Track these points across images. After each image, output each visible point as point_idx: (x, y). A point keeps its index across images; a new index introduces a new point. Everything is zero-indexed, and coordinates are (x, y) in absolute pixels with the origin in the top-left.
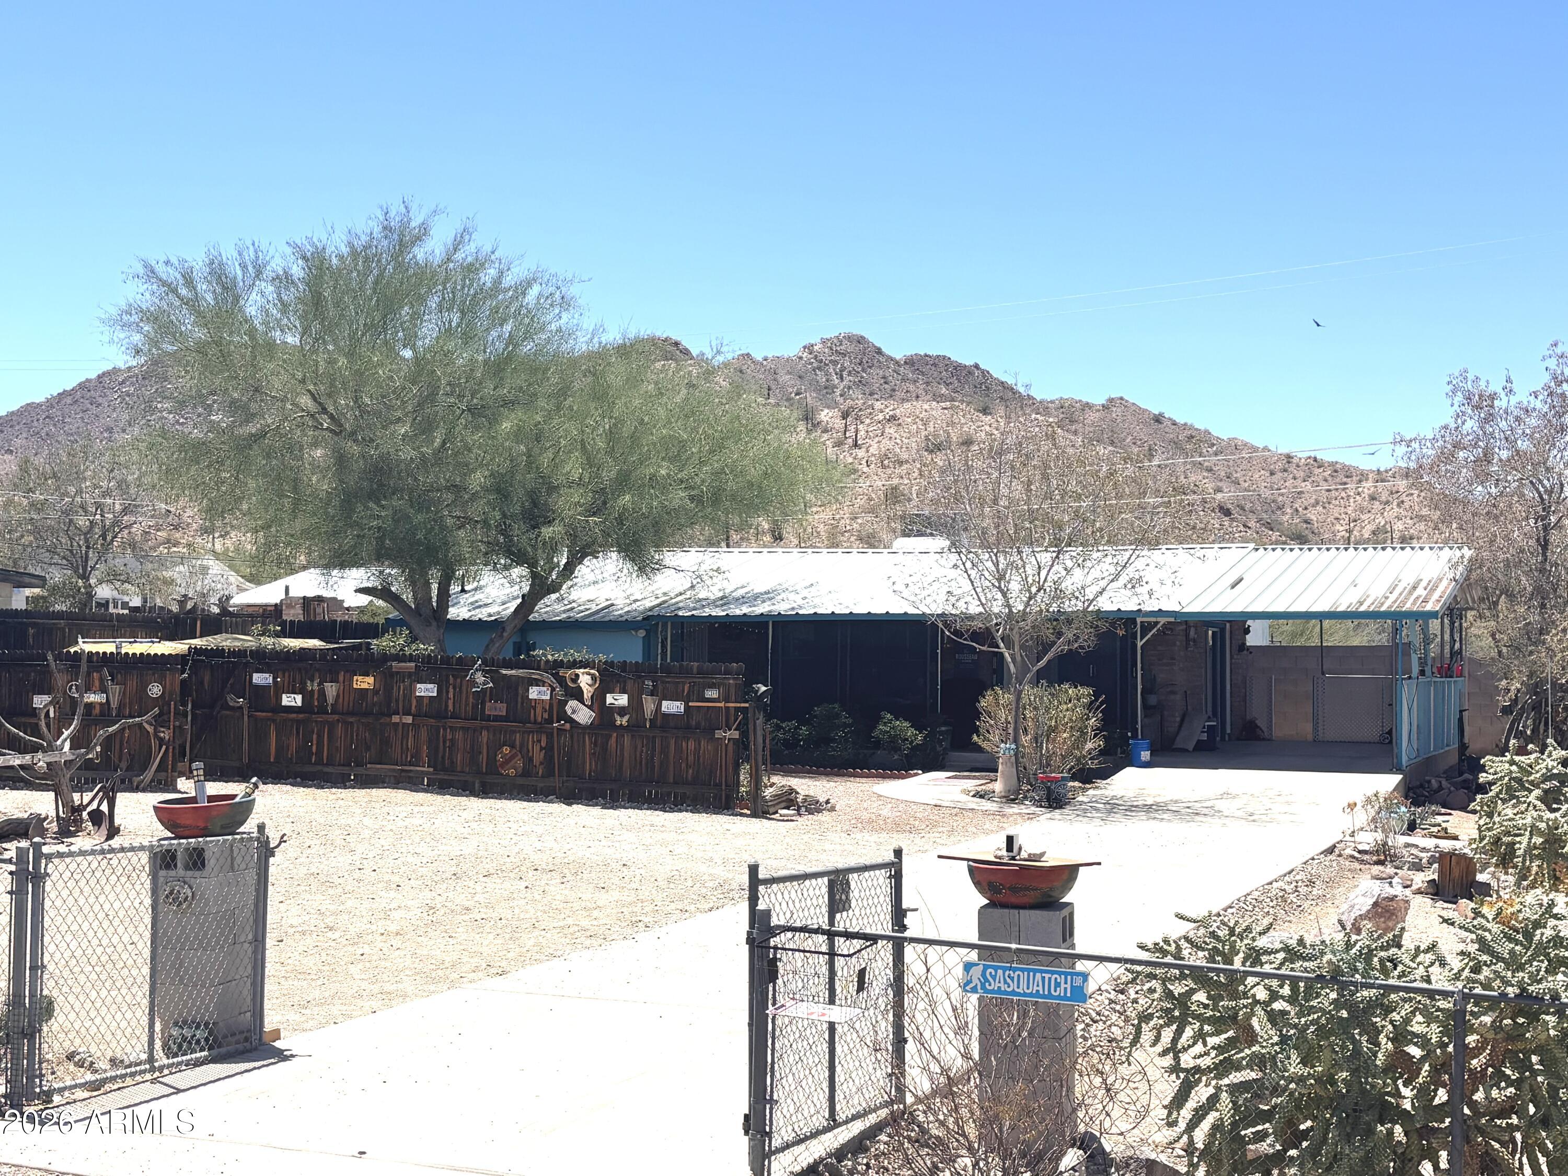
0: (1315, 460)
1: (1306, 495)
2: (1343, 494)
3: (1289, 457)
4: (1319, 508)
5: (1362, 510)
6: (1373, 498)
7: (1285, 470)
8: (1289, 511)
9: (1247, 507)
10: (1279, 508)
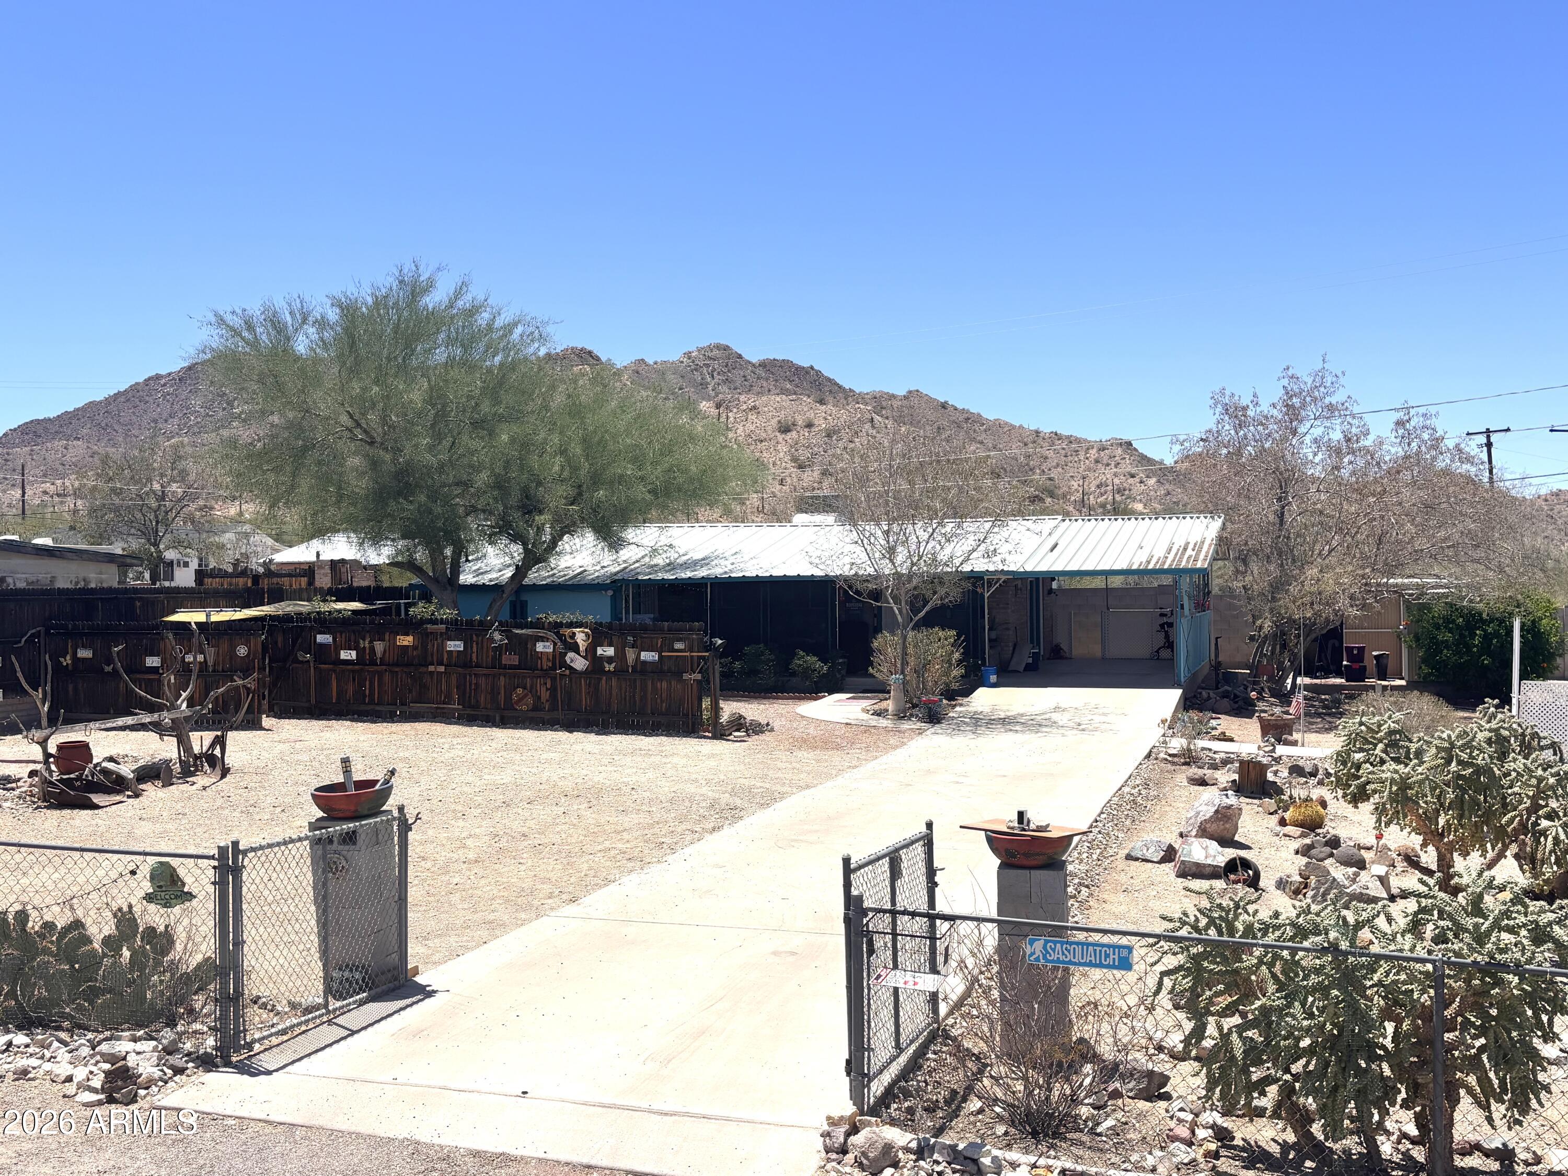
0: (1056, 434)
1: (1050, 460)
2: (1076, 459)
3: (1037, 432)
4: (1060, 469)
5: (1089, 469)
6: (1097, 461)
7: (1035, 442)
8: (1038, 471)
9: (1008, 469)
10: (1031, 470)
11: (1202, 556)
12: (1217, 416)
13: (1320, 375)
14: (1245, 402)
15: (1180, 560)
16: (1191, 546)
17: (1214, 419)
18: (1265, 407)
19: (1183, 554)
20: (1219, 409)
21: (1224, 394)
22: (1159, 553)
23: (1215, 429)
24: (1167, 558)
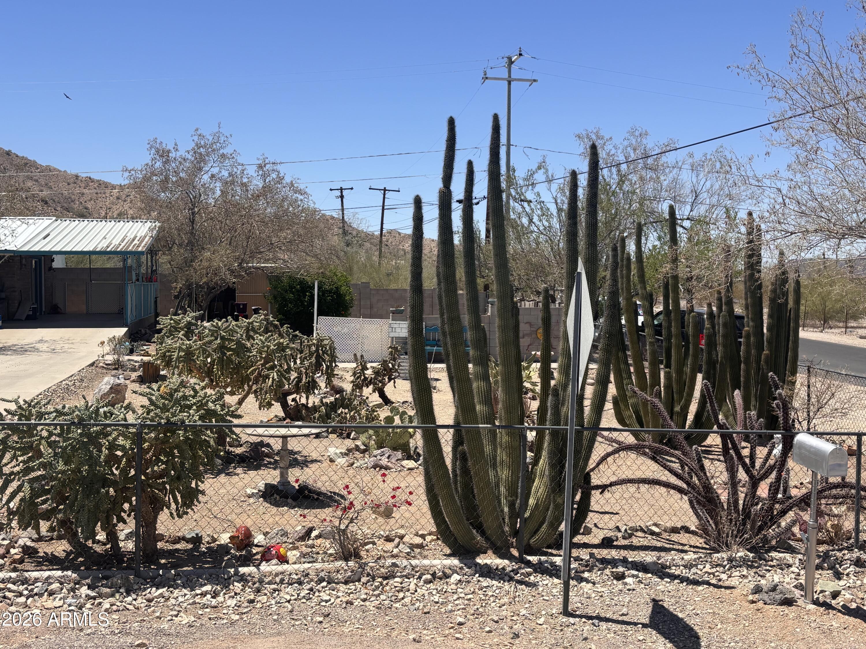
0: (90, 178)
1: (86, 196)
2: (104, 196)
3: (77, 177)
4: (92, 202)
5: (113, 203)
6: (118, 198)
7: (75, 183)
8: (77, 203)
9: (56, 200)
10: (72, 201)
11: (143, 245)
12: (152, 155)
13: (217, 135)
14: (170, 147)
15: (128, 247)
16: (138, 238)
17: (150, 157)
18: (182, 152)
19: (131, 243)
20: (153, 151)
21: (156, 142)
22: (116, 242)
23: (150, 164)
24: (120, 245)
